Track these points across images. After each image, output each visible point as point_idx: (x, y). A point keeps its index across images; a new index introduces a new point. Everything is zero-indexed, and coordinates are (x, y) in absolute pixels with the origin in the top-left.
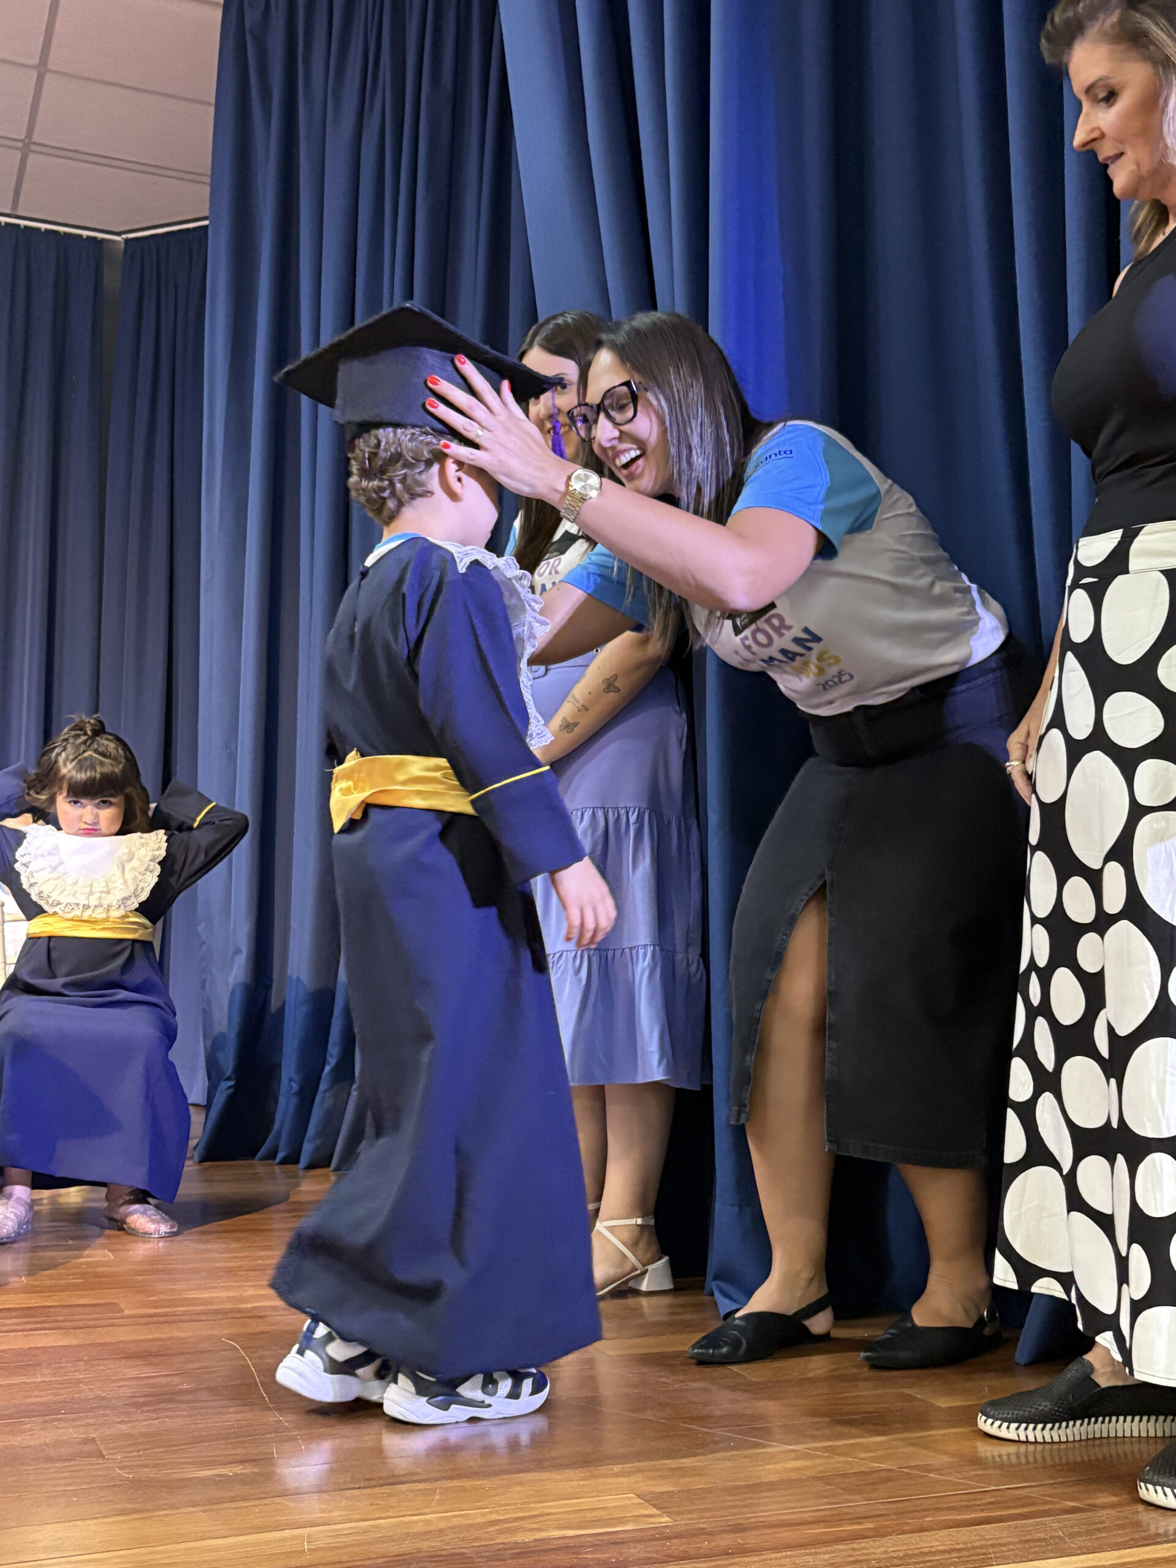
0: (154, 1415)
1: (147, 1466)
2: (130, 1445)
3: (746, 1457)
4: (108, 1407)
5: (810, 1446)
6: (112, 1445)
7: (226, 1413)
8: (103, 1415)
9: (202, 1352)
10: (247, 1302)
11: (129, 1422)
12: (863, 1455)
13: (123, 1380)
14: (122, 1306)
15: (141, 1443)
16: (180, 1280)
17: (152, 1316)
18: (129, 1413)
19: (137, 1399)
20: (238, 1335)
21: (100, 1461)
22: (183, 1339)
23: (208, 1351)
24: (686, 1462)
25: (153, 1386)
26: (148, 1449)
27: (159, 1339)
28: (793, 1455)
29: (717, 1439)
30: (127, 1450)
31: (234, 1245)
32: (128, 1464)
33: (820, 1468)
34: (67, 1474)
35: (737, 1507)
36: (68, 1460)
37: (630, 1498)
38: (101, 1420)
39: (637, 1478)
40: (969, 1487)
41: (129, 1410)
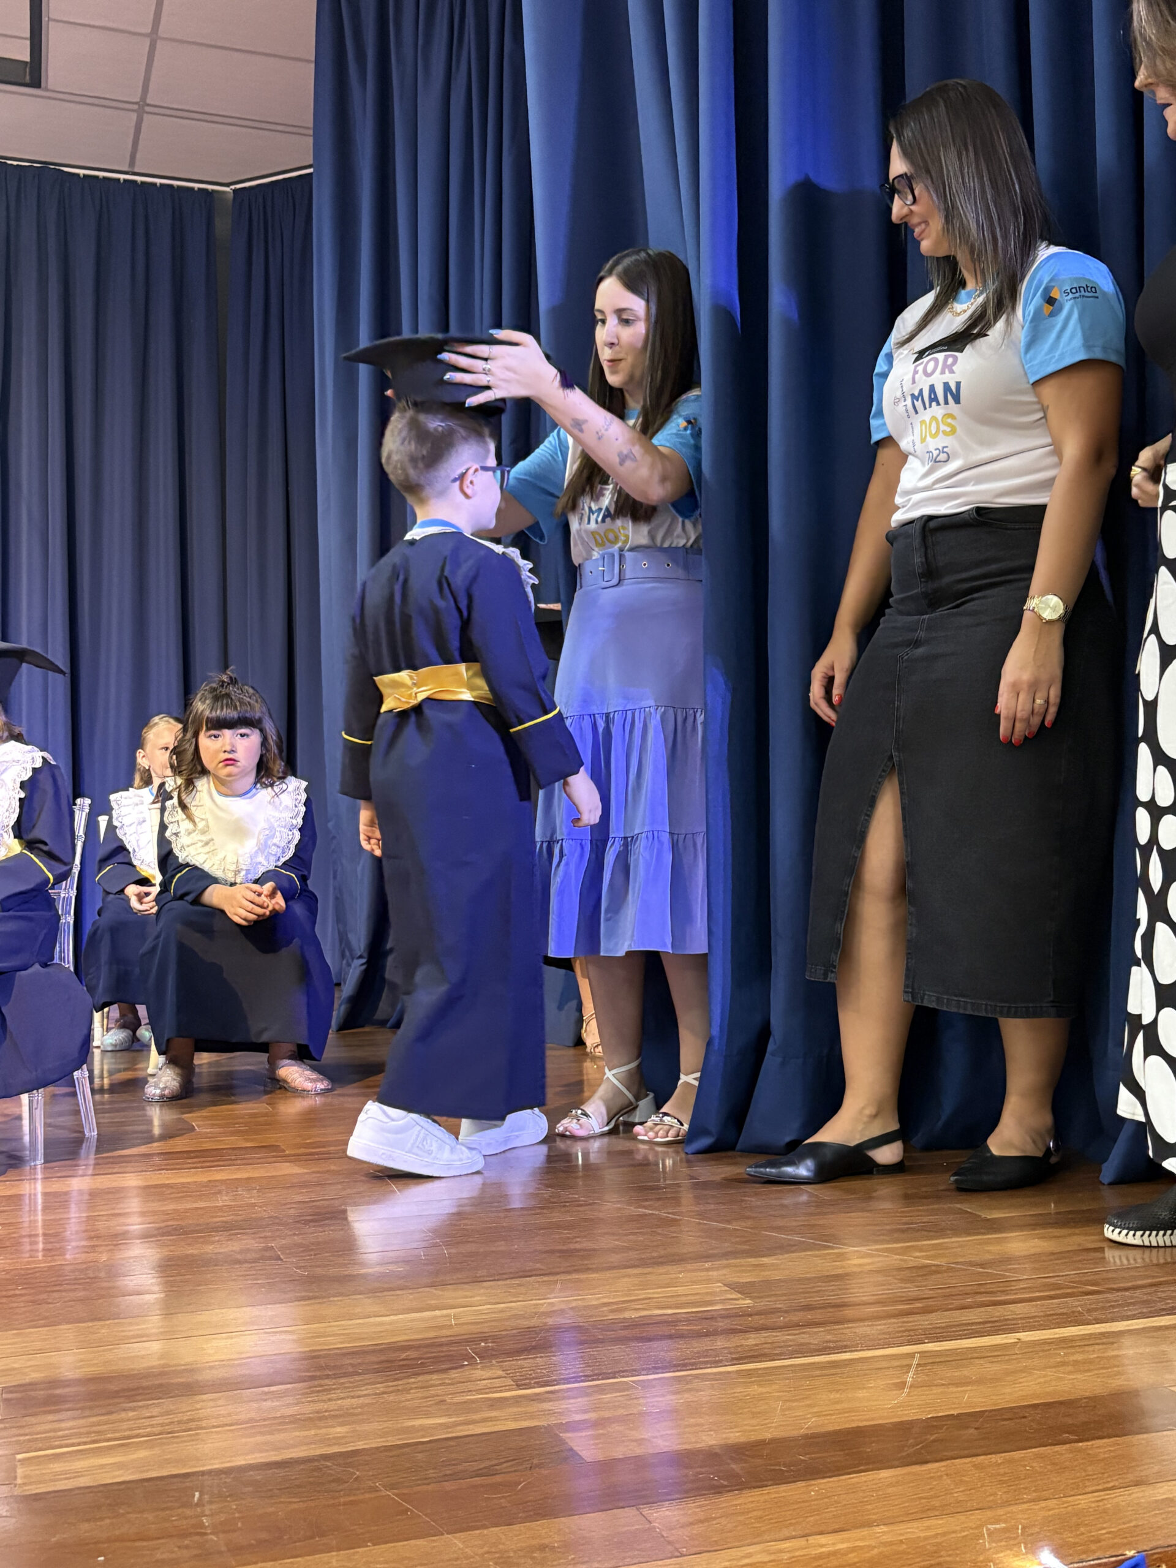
0: (321, 1229)
1: (319, 1266)
2: (303, 1251)
3: (817, 1256)
4: (282, 1224)
5: (873, 1247)
6: (287, 1251)
8: (278, 1230)
11: (301, 1234)
12: (918, 1254)
13: (291, 1203)
14: (283, 1147)
15: (312, 1250)
17: (311, 1155)
18: (298, 1228)
19: (304, 1218)
21: (280, 1262)
22: (336, 1172)
23: (361, 1182)
24: (765, 1260)
25: (319, 1207)
26: (318, 1254)
27: (318, 1173)
28: (857, 1254)
29: (792, 1243)
30: (301, 1254)
32: (303, 1265)
33: (880, 1265)
34: (254, 1272)
35: (807, 1293)
36: (253, 1262)
37: (718, 1287)
38: (278, 1233)
39: (724, 1271)
40: (1009, 1277)
41: (299, 1225)
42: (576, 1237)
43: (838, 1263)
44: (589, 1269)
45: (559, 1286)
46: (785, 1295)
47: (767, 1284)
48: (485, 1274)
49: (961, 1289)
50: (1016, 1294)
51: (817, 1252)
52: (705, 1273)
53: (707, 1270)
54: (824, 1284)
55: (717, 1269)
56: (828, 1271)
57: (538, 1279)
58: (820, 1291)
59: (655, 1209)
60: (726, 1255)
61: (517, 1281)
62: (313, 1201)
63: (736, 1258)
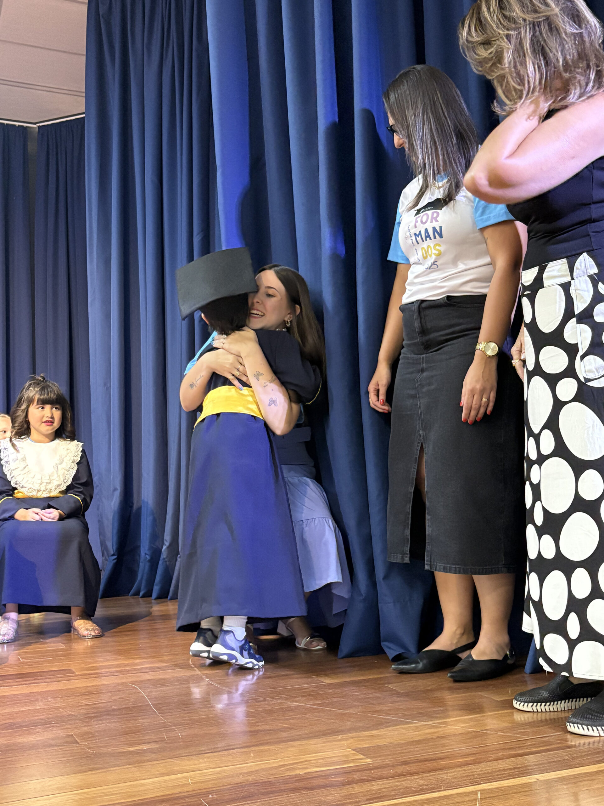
0: (100, 722)
1: (101, 747)
2: (91, 737)
3: (404, 729)
4: (77, 719)
5: (436, 722)
6: (82, 738)
7: (136, 720)
8: (75, 724)
9: (120, 691)
10: (138, 665)
11: (89, 726)
12: (464, 725)
13: (81, 706)
14: (74, 670)
15: (97, 736)
16: (101, 656)
17: (91, 674)
18: (88, 722)
19: (91, 715)
20: (137, 681)
21: (77, 745)
22: (107, 685)
23: (123, 690)
24: (374, 732)
25: (98, 708)
26: (101, 739)
27: (96, 686)
28: (427, 727)
29: (387, 721)
30: (90, 739)
31: (126, 638)
32: (92, 746)
33: (442, 733)
34: (62, 752)
35: (403, 753)
36: (61, 746)
37: (349, 751)
38: (74, 726)
39: (351, 741)
40: (519, 738)
41: (87, 720)
42: (258, 722)
43: (417, 733)
44: (270, 743)
45: (252, 755)
46: (390, 755)
47: (379, 748)
48: (206, 748)
49: (494, 746)
50: (527, 749)
51: (403, 726)
52: (339, 743)
53: (340, 740)
54: (412, 747)
55: (347, 739)
56: (412, 738)
57: (239, 750)
58: (410, 751)
59: (302, 702)
60: (350, 730)
61: (226, 753)
62: (95, 704)
63: (356, 732)
